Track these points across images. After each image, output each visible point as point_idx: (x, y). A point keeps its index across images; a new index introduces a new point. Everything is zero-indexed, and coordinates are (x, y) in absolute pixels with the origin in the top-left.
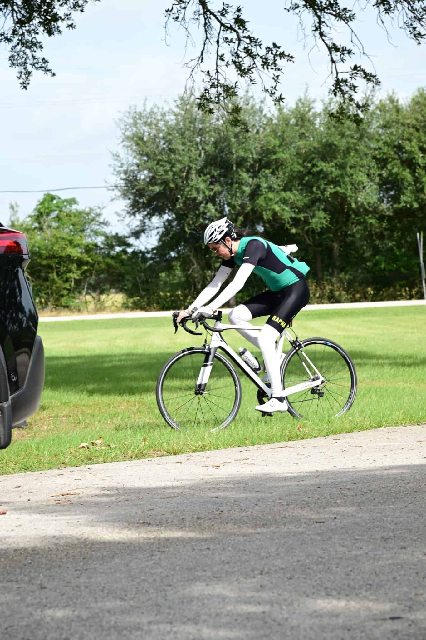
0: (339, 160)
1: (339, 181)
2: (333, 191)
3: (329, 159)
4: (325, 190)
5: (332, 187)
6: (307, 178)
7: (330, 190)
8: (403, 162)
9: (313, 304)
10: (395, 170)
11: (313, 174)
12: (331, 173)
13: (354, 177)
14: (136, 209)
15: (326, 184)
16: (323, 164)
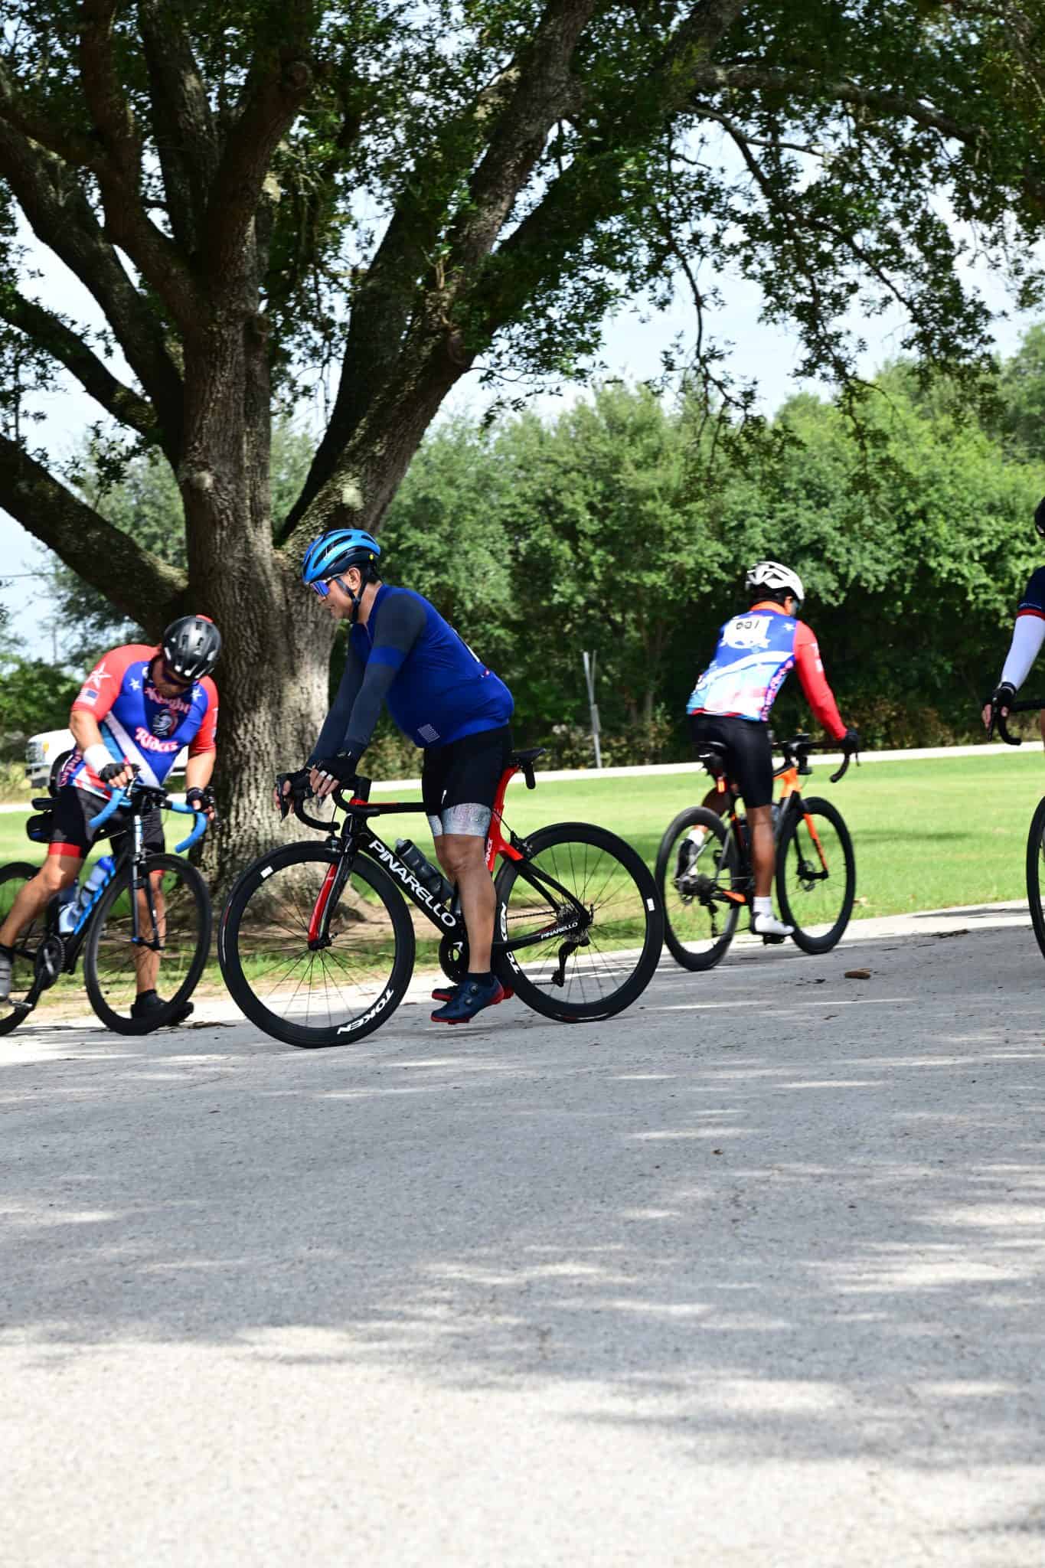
0: (445, 526)
1: (444, 564)
2: (434, 582)
3: (425, 526)
4: (420, 579)
5: (432, 573)
6: (388, 559)
7: (430, 578)
8: (557, 528)
9: (395, 779)
10: (546, 542)
11: (401, 553)
12: (432, 549)
13: (470, 556)
14: (75, 616)
15: (422, 569)
16: (420, 535)
